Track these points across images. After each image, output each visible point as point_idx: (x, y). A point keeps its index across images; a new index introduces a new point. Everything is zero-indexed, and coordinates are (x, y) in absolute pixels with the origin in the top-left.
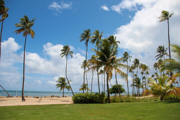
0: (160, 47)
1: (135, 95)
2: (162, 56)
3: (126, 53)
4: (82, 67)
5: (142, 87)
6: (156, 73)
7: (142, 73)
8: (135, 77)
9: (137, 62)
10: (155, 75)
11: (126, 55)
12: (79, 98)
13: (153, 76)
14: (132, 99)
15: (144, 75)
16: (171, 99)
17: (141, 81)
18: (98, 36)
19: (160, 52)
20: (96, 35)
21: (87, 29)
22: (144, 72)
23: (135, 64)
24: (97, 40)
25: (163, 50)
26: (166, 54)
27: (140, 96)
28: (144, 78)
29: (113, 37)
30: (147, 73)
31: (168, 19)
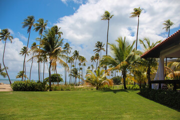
0: (99, 43)
1: (72, 85)
2: (99, 51)
3: (67, 44)
4: (21, 54)
5: (79, 78)
6: (92, 65)
7: (80, 64)
8: (73, 68)
9: (76, 53)
10: (91, 67)
11: (67, 46)
12: (19, 86)
13: (89, 68)
14: (72, 88)
15: (81, 67)
16: (104, 89)
17: (78, 72)
18: (42, 24)
19: (98, 47)
20: (40, 23)
21: (31, 16)
22: (82, 64)
23: (75, 55)
24: (41, 28)
25: (101, 46)
26: (103, 49)
27: (76, 85)
28: (81, 69)
29: (56, 27)
30: (84, 65)
31: (109, 19)
